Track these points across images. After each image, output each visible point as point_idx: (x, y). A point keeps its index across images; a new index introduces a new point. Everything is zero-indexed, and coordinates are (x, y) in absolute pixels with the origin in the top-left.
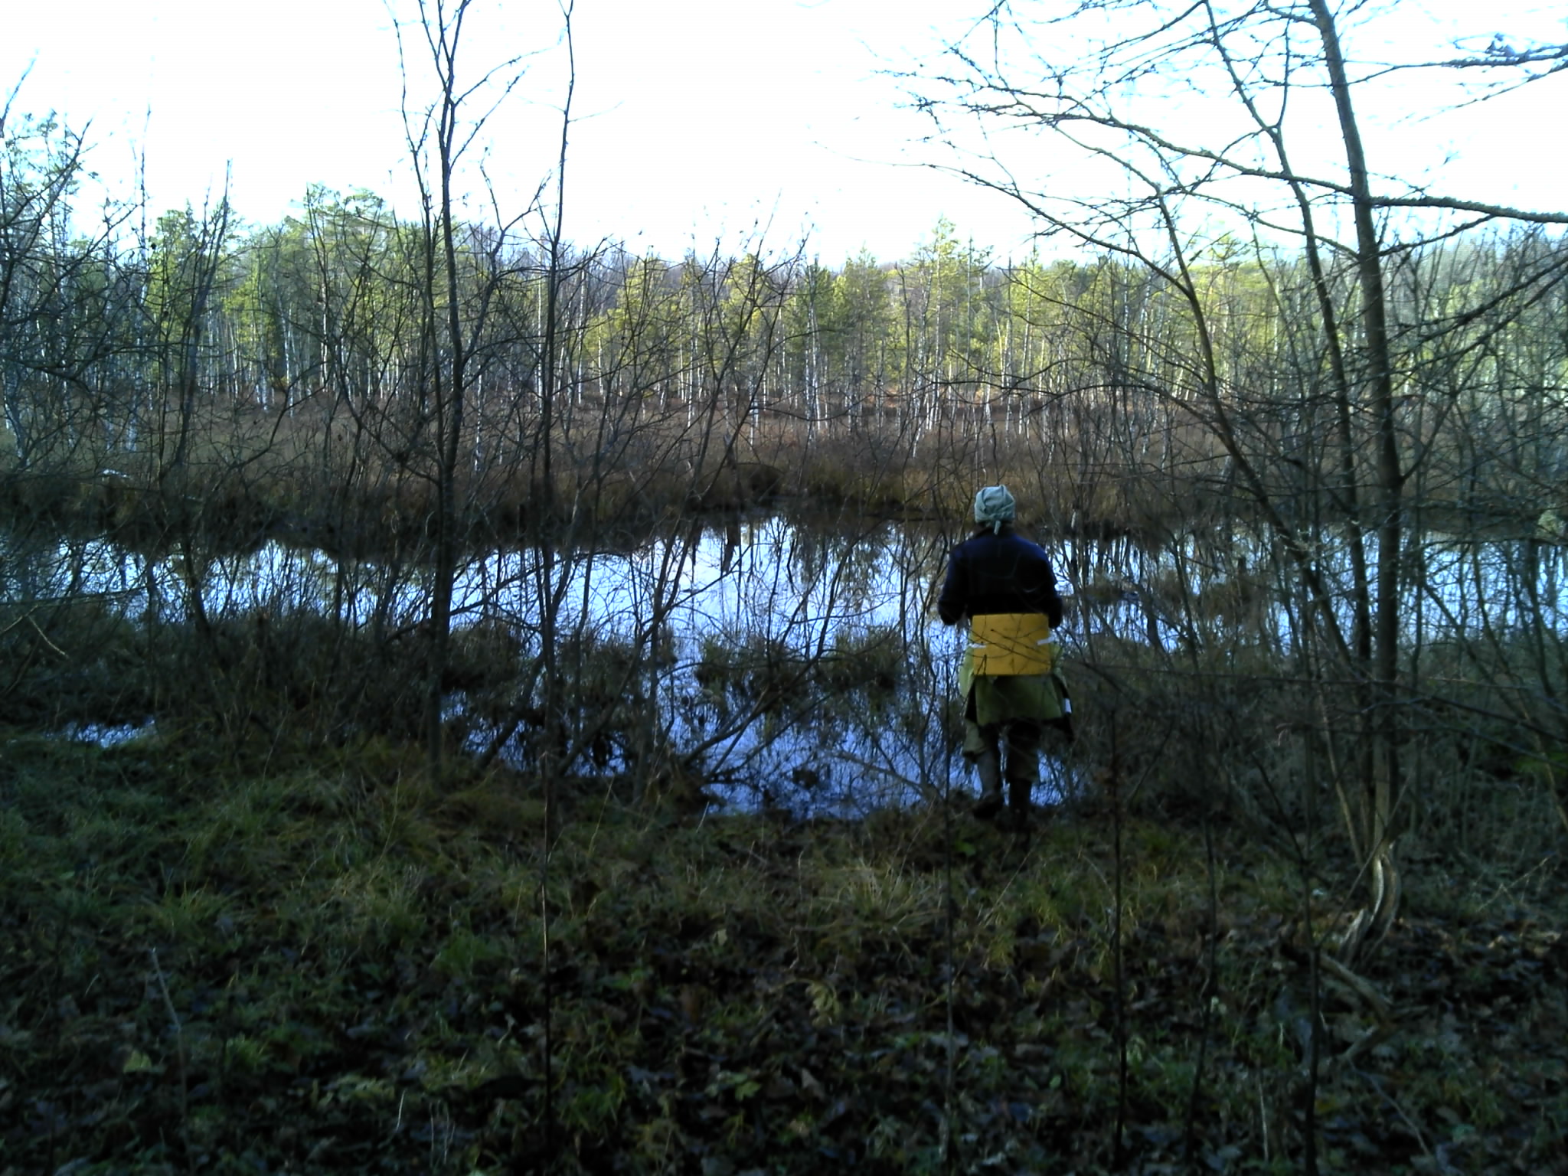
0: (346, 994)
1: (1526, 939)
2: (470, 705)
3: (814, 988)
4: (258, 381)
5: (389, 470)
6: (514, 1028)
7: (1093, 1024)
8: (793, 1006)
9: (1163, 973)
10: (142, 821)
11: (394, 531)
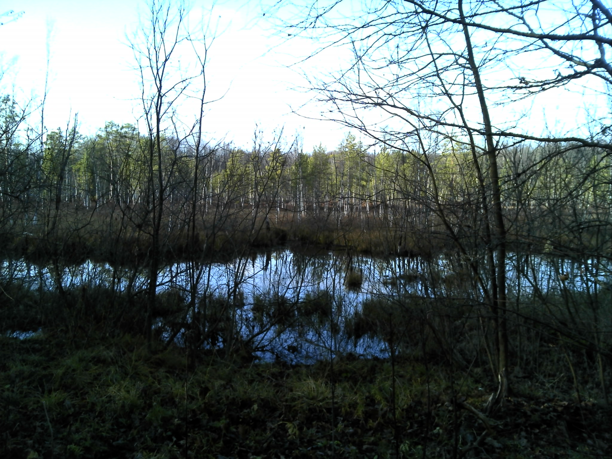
0: (113, 430)
1: (555, 404)
2: (164, 322)
3: (289, 425)
4: (85, 198)
5: (134, 231)
6: (175, 441)
7: (392, 438)
8: (281, 432)
9: (420, 419)
10: (37, 366)
11: (136, 254)
